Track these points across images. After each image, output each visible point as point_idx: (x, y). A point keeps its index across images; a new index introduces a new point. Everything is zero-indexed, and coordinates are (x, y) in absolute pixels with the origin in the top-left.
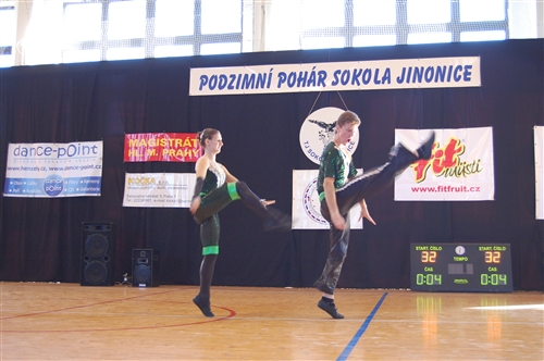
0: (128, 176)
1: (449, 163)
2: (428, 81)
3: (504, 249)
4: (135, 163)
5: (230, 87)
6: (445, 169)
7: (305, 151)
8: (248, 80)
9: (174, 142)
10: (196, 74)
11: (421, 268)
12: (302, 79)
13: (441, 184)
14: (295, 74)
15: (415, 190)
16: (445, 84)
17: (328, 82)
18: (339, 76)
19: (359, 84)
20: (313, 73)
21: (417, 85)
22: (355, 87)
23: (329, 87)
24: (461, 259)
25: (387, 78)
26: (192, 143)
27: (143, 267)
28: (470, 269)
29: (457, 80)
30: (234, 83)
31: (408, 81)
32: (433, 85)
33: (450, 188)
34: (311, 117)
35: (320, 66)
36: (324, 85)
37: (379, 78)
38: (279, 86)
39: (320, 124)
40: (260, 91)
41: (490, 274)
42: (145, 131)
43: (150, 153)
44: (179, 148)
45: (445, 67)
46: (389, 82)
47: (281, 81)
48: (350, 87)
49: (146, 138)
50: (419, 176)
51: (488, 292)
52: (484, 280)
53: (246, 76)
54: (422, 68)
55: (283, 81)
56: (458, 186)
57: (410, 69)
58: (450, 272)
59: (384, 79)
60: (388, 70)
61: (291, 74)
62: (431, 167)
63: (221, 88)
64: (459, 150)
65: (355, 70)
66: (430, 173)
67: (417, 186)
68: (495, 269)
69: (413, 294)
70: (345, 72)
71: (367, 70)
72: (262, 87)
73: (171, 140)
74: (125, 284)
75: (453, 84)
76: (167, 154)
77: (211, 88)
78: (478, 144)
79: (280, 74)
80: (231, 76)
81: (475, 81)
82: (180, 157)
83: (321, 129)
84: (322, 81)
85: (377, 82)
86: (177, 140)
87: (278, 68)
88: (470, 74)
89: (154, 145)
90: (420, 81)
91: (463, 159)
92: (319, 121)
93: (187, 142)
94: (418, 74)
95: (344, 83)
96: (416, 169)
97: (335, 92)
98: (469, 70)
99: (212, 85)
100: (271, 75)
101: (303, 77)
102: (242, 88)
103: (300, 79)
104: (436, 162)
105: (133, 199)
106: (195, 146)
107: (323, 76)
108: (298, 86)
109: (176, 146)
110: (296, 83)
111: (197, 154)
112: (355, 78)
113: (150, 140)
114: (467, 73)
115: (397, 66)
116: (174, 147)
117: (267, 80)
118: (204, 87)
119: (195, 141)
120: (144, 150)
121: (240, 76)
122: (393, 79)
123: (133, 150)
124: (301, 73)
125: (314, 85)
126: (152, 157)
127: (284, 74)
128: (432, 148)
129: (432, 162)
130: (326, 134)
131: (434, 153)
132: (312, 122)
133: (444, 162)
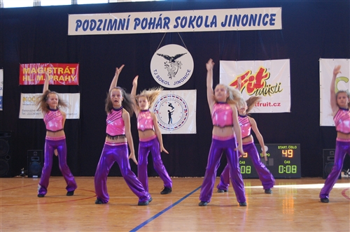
0: (23, 95)
1: (258, 85)
2: (244, 25)
3: (296, 147)
4: (28, 86)
5: (99, 29)
6: (255, 90)
7: (155, 77)
8: (112, 24)
9: (57, 70)
10: (73, 19)
12: (152, 23)
14: (146, 20)
16: (256, 28)
17: (171, 25)
18: (179, 21)
19: (193, 27)
20: (160, 19)
21: (236, 28)
22: (191, 30)
23: (172, 30)
25: (214, 23)
26: (71, 71)
27: (35, 163)
28: (271, 162)
29: (265, 24)
30: (102, 26)
31: (229, 25)
32: (247, 28)
34: (159, 51)
35: (165, 14)
36: (168, 28)
37: (209, 23)
38: (135, 29)
39: (165, 57)
40: (121, 32)
41: (285, 165)
42: (35, 62)
43: (39, 78)
44: (61, 74)
45: (256, 15)
46: (216, 26)
47: (136, 25)
48: (187, 29)
49: (36, 67)
51: (284, 178)
52: (281, 170)
53: (111, 20)
54: (240, 16)
55: (138, 25)
56: (265, 102)
57: (231, 16)
59: (212, 23)
60: (215, 17)
61: (144, 19)
63: (91, 29)
64: (266, 76)
65: (191, 17)
66: (245, 93)
68: (289, 162)
70: (184, 18)
71: (199, 17)
72: (123, 29)
73: (55, 69)
74: (23, 176)
75: (262, 27)
76: (52, 79)
77: (85, 30)
79: (136, 20)
80: (99, 21)
81: (278, 25)
82: (62, 81)
83: (166, 60)
84: (166, 25)
85: (207, 26)
86: (59, 69)
87: (134, 15)
88: (274, 20)
89: (42, 72)
90: (238, 25)
91: (268, 82)
93: (67, 69)
94: (237, 20)
95: (183, 27)
97: (176, 33)
98: (274, 18)
99: (85, 27)
100: (129, 20)
101: (153, 21)
102: (108, 30)
103: (150, 23)
104: (250, 84)
105: (26, 113)
106: (73, 72)
107: (167, 21)
108: (149, 28)
109: (59, 73)
110: (148, 26)
111: (74, 79)
112: (191, 22)
113: (39, 68)
114: (272, 20)
115: (221, 14)
116: (57, 74)
117: (126, 24)
118: (79, 29)
119: (73, 69)
120: (34, 76)
121: (106, 20)
122: (219, 23)
123: (26, 76)
124: (151, 19)
125: (161, 28)
126: (41, 81)
127: (138, 19)
128: (247, 74)
129: (246, 85)
130: (169, 64)
131: (247, 78)
132: (160, 55)
133: (254, 85)
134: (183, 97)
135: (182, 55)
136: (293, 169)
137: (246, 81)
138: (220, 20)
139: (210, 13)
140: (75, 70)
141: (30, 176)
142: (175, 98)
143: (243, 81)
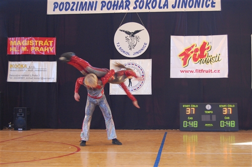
0: (10, 63)
1: (202, 56)
2: (190, 7)
3: (234, 106)
4: (14, 55)
5: (72, 10)
6: (200, 59)
7: (117, 48)
8: (82, 6)
9: (38, 43)
11: (186, 117)
13: (197, 69)
14: (111, 2)
15: (182, 71)
16: (200, 9)
17: (131, 7)
18: (138, 4)
19: (149, 9)
20: (122, 2)
21: (183, 10)
22: (147, 10)
23: (131, 10)
24: (209, 112)
25: (166, 5)
26: (49, 43)
27: (21, 119)
28: (214, 118)
29: (207, 6)
30: (74, 7)
31: (178, 7)
32: (193, 9)
33: (202, 71)
34: (121, 28)
36: (129, 9)
37: (162, 5)
38: (102, 9)
39: (126, 32)
40: (90, 12)
41: (225, 120)
42: (20, 36)
43: (24, 49)
44: (41, 46)
46: (167, 8)
47: (103, 6)
48: (144, 10)
49: (21, 41)
50: (185, 64)
51: (225, 131)
52: (222, 124)
53: (82, 3)
55: (104, 6)
56: (207, 69)
58: (202, 120)
59: (164, 5)
60: (167, 1)
61: (109, 2)
62: (192, 58)
63: (66, 10)
64: (208, 48)
65: (148, 0)
66: (191, 62)
67: (184, 69)
68: (228, 118)
69: (182, 133)
70: (141, 1)
71: (154, 1)
72: (92, 10)
73: (36, 42)
74: (10, 128)
75: (205, 9)
76: (34, 50)
77: (61, 10)
78: (219, 44)
79: (102, 2)
80: (73, 3)
81: (218, 7)
82: (42, 52)
83: (127, 35)
84: (127, 6)
85: (160, 7)
86: (40, 42)
88: (215, 3)
89: (26, 44)
90: (185, 7)
91: (210, 53)
92: (126, 30)
93: (46, 43)
94: (185, 3)
95: (141, 8)
96: (183, 59)
97: (136, 13)
98: (214, 1)
99: (61, 8)
100: (96, 2)
101: (116, 4)
102: (79, 10)
103: (114, 5)
105: (13, 77)
106: (51, 45)
107: (128, 3)
108: (113, 9)
109: (39, 45)
110: (112, 7)
111: (52, 50)
112: (147, 5)
113: (23, 41)
114: (213, 3)
116: (38, 46)
117: (94, 6)
118: (56, 9)
119: (51, 42)
120: (20, 47)
121: (78, 2)
122: (170, 6)
123: (13, 48)
124: (115, 2)
125: (123, 9)
126: (25, 51)
127: (105, 2)
128: (193, 47)
129: (192, 55)
130: (130, 38)
131: (193, 49)
132: (122, 31)
133: (199, 55)
134: (141, 65)
135: (140, 31)
136: (232, 124)
137: (192, 52)
138: (171, 3)
140: (53, 43)
141: (16, 129)
142: (134, 66)
143: (189, 52)
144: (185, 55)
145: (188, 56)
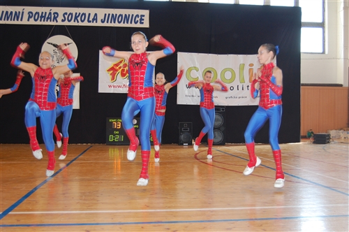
2: (119, 22)
8: (8, 15)
11: (112, 131)
12: (43, 17)
13: (125, 84)
14: (38, 13)
15: (110, 86)
16: (129, 25)
17: (60, 18)
18: (66, 16)
19: (78, 22)
20: (50, 13)
21: (112, 25)
22: (76, 24)
23: (60, 23)
25: (95, 19)
29: (136, 23)
31: (107, 22)
32: (122, 25)
34: (49, 40)
35: (54, 9)
36: (57, 21)
37: (91, 19)
38: (28, 20)
40: (16, 22)
45: (129, 15)
46: (96, 22)
47: (30, 17)
48: (72, 23)
50: (113, 78)
53: (7, 12)
54: (116, 15)
55: (31, 17)
57: (109, 15)
59: (93, 20)
60: (96, 15)
61: (36, 13)
62: (120, 74)
65: (76, 13)
66: (119, 76)
67: (112, 84)
70: (70, 14)
71: (83, 14)
72: (18, 20)
75: (133, 25)
79: (29, 13)
81: (146, 24)
83: (54, 48)
84: (55, 18)
85: (89, 21)
87: (28, 9)
88: (143, 20)
90: (114, 22)
92: (54, 43)
94: (114, 18)
95: (69, 21)
96: (111, 74)
97: (64, 26)
98: (143, 18)
100: (23, 12)
101: (44, 15)
102: (4, 20)
103: (42, 17)
104: (123, 70)
107: (56, 15)
108: (41, 21)
110: (39, 19)
112: (76, 18)
114: (141, 19)
115: (101, 12)
117: (20, 16)
121: (3, 12)
122: (99, 20)
124: (42, 13)
125: (51, 21)
127: (31, 13)
128: (121, 62)
129: (120, 70)
130: (57, 51)
131: (121, 65)
132: (49, 43)
133: (127, 71)
135: (68, 44)
137: (120, 68)
138: (100, 17)
139: (92, 11)
143: (117, 68)
144: (113, 70)
145: (117, 70)
